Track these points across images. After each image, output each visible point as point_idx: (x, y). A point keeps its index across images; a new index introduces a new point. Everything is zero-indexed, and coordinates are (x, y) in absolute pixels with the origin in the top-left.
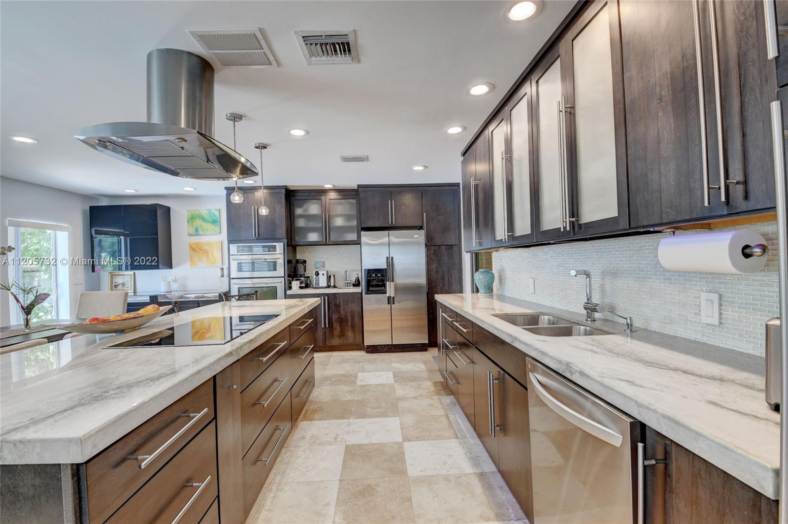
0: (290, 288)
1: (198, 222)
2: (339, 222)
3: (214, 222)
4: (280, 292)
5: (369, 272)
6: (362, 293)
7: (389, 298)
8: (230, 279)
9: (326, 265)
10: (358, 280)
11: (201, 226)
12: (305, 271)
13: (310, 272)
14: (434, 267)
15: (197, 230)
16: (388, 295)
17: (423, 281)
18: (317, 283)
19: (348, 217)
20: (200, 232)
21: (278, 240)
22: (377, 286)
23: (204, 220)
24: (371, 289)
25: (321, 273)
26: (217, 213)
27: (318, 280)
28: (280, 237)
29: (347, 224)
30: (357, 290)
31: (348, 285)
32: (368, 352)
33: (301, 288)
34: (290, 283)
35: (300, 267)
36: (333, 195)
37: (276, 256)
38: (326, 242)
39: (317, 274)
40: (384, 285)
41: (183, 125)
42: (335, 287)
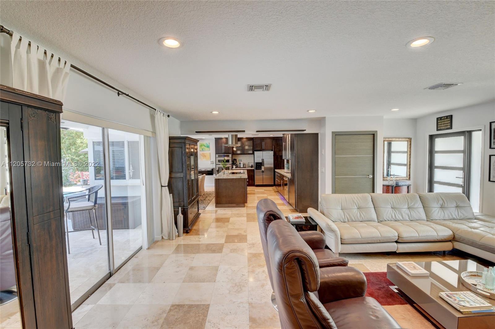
0: (233, 168)
1: (203, 147)
2: (247, 147)
3: (208, 147)
4: (231, 168)
5: (257, 163)
6: (254, 169)
7: (262, 171)
8: (216, 164)
9: (242, 161)
10: (252, 165)
11: (204, 148)
12: (236, 162)
13: (238, 163)
14: (276, 162)
15: (203, 149)
16: (262, 170)
17: (272, 166)
18: (240, 166)
19: (249, 146)
20: (204, 150)
21: (230, 154)
22: (259, 167)
23: (205, 146)
24: (257, 168)
25: (241, 163)
26: (209, 144)
27: (240, 165)
28: (230, 152)
29: (249, 148)
30: (253, 168)
31: (249, 167)
32: (256, 186)
33: (236, 168)
34: (233, 166)
35: (235, 161)
36: (245, 140)
37: (229, 158)
38: (243, 153)
39: (240, 163)
40: (261, 167)
41: (234, 144)
42: (245, 168)
